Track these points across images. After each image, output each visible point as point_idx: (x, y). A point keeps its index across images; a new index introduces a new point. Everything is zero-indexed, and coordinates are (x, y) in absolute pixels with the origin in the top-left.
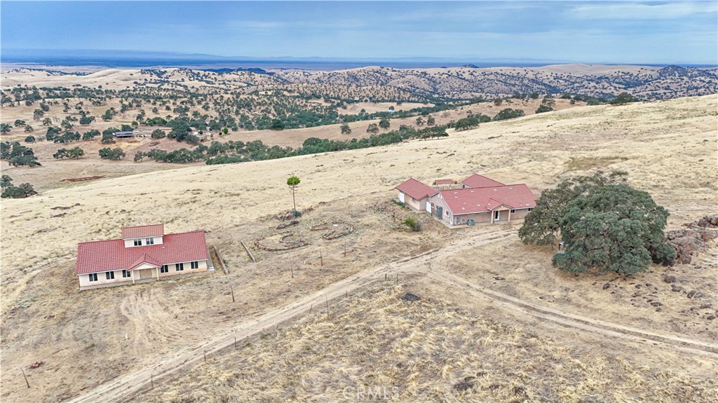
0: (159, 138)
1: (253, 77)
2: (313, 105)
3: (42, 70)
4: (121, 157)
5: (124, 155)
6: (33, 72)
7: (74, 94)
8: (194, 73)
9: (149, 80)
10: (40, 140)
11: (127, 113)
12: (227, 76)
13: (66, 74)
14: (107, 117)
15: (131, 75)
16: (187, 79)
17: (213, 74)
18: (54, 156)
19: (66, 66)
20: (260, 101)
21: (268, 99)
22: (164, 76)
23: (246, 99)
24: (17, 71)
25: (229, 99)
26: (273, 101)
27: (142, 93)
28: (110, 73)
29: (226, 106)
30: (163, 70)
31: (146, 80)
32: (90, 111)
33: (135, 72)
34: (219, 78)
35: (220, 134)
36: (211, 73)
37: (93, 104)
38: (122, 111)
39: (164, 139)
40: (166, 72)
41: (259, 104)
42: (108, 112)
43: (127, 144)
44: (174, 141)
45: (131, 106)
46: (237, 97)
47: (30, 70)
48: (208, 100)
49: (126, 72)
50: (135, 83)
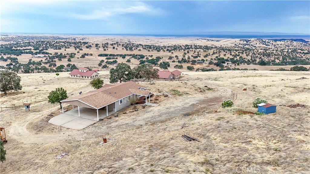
0: (211, 64)
1: (292, 43)
3: (206, 39)
5: (194, 69)
7: (203, 48)
8: (263, 41)
9: (241, 44)
10: (176, 62)
11: (214, 55)
12: (278, 43)
13: (213, 41)
14: (206, 56)
15: (236, 41)
16: (258, 43)
17: (272, 41)
18: (175, 67)
20: (276, 53)
21: (281, 53)
22: (249, 42)
23: (269, 52)
24: (198, 40)
25: (261, 52)
26: (283, 54)
27: (228, 48)
28: (228, 41)
29: (257, 55)
30: (249, 40)
31: (240, 43)
32: (201, 54)
33: (237, 41)
34: (274, 43)
35: (235, 65)
38: (212, 54)
39: (213, 65)
40: (251, 40)
41: (275, 55)
42: (207, 54)
43: (199, 65)
44: (216, 66)
45: (216, 53)
46: (265, 51)
47: (202, 39)
48: (251, 52)
49: (234, 40)
50: (235, 45)
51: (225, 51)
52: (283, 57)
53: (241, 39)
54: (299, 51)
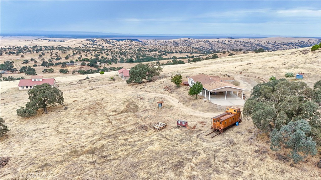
0: (84, 65)
1: (132, 43)
2: (153, 54)
3: (46, 40)
4: (68, 72)
5: (69, 72)
6: (43, 40)
7: (56, 49)
8: (108, 41)
9: (89, 44)
10: (39, 66)
11: (75, 56)
12: (121, 42)
13: (56, 41)
14: (67, 58)
15: (82, 41)
16: (104, 43)
17: (116, 41)
18: (43, 72)
19: (56, 38)
20: (130, 52)
21: (134, 51)
22: (95, 42)
23: (124, 51)
24: (36, 40)
25: (117, 51)
26: (136, 52)
27: (83, 49)
28: (73, 41)
29: (116, 54)
31: (87, 43)
32: (60, 55)
33: (84, 40)
34: (118, 43)
35: (108, 64)
36: (115, 41)
37: (62, 53)
38: (73, 56)
39: (85, 66)
40: (96, 40)
41: (130, 53)
42: (67, 56)
43: (71, 68)
44: (89, 67)
45: (77, 53)
46: (121, 51)
47: (42, 39)
48: (109, 51)
49: (79, 40)
50: (83, 45)
51: (84, 52)
52: (136, 55)
53: (87, 39)
54: (143, 49)
